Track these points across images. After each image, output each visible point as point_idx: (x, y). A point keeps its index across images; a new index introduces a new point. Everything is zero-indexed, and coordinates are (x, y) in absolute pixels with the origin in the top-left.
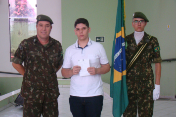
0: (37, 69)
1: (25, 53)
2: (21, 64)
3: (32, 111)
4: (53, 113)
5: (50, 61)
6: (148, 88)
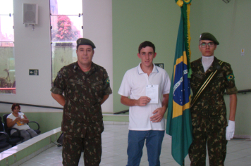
0: (78, 99)
2: (61, 95)
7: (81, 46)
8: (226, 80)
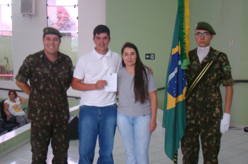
0: (45, 87)
1: (30, 70)
6: (214, 118)
7: (47, 36)
8: (222, 71)
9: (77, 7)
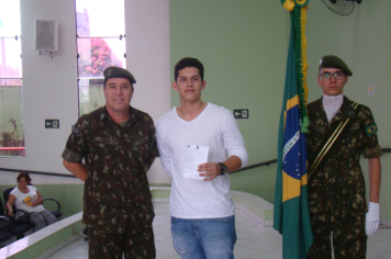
0: (111, 169)
1: (85, 141)
2: (80, 162)
3: (105, 251)
4: (145, 252)
5: (133, 152)
7: (111, 81)
8: (365, 133)
9: (124, 39)
